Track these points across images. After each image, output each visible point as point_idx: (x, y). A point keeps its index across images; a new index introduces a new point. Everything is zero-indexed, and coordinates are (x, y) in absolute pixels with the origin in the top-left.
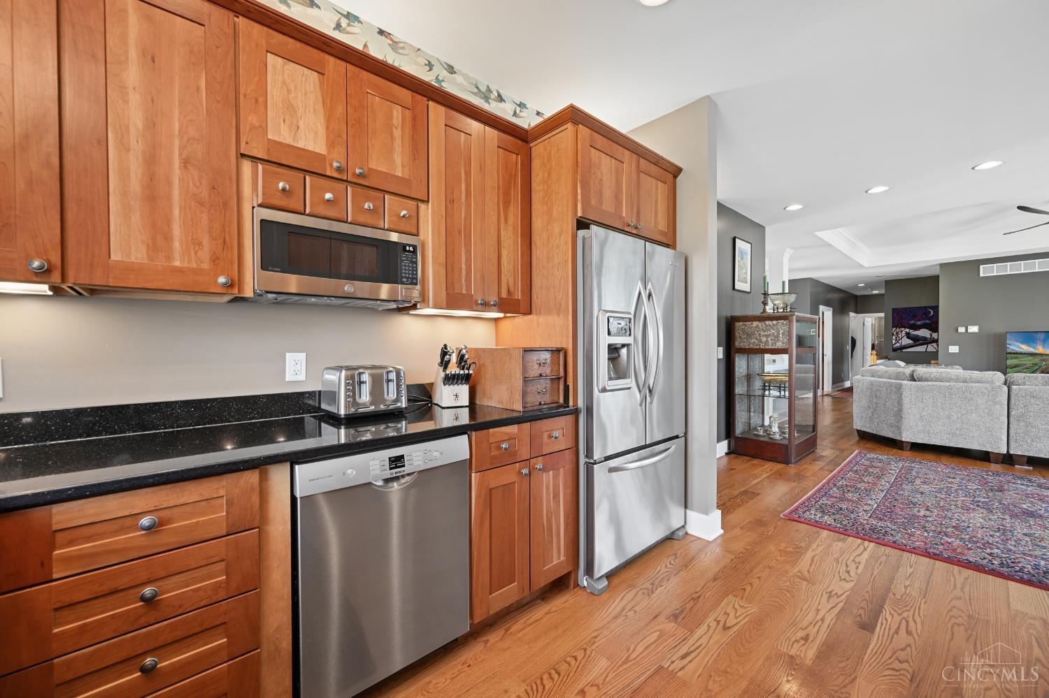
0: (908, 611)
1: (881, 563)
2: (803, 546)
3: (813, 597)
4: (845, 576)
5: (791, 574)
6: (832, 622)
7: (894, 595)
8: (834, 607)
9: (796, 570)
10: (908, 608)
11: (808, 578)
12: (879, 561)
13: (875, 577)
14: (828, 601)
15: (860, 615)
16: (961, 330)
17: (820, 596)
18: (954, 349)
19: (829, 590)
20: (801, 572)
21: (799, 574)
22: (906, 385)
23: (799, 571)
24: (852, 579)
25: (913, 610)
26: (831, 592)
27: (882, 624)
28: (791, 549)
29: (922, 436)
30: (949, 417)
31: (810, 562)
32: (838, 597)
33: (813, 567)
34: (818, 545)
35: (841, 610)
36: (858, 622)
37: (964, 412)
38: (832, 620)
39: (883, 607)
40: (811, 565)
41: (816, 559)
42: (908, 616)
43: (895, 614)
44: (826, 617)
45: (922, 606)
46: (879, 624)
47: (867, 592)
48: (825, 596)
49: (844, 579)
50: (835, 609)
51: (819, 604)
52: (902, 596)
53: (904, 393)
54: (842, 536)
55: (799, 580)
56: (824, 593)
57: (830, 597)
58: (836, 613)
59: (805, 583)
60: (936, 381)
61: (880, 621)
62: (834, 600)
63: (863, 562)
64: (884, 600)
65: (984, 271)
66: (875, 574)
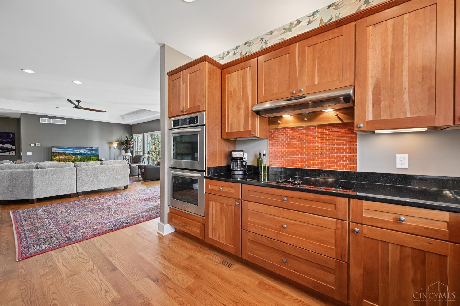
0: (115, 255)
1: (88, 248)
2: (51, 264)
3: (87, 277)
4: (85, 261)
5: (65, 278)
6: (105, 278)
7: (106, 254)
8: (98, 274)
9: (65, 275)
10: (114, 254)
11: (74, 273)
12: (87, 248)
13: (93, 253)
14: (93, 273)
15: (108, 268)
16: (33, 145)
17: (88, 275)
18: (29, 154)
19: (88, 270)
20: (68, 274)
21: (68, 275)
22: (35, 171)
23: (67, 274)
24: (89, 260)
25: (116, 254)
26: (89, 270)
27: (116, 264)
28: (47, 270)
29: (43, 194)
30: (55, 183)
31: (65, 268)
32: (94, 269)
33: (68, 267)
34: (58, 259)
35: (101, 272)
36: (110, 270)
37: (61, 180)
38: (104, 278)
39: (109, 260)
40: (67, 268)
41: (65, 264)
42: (117, 256)
43: (114, 259)
44: (101, 278)
45: (116, 251)
46: (116, 265)
47: (99, 260)
48: (90, 273)
49: (86, 262)
50: (99, 273)
51: (92, 277)
52: (108, 252)
53: (34, 175)
54: (61, 249)
55: (72, 277)
56: (88, 272)
57: (92, 272)
58: (101, 274)
59: (76, 276)
60: (49, 168)
61: (114, 264)
62: (94, 271)
63: (82, 251)
64: (106, 258)
65: (42, 120)
66: (92, 252)
